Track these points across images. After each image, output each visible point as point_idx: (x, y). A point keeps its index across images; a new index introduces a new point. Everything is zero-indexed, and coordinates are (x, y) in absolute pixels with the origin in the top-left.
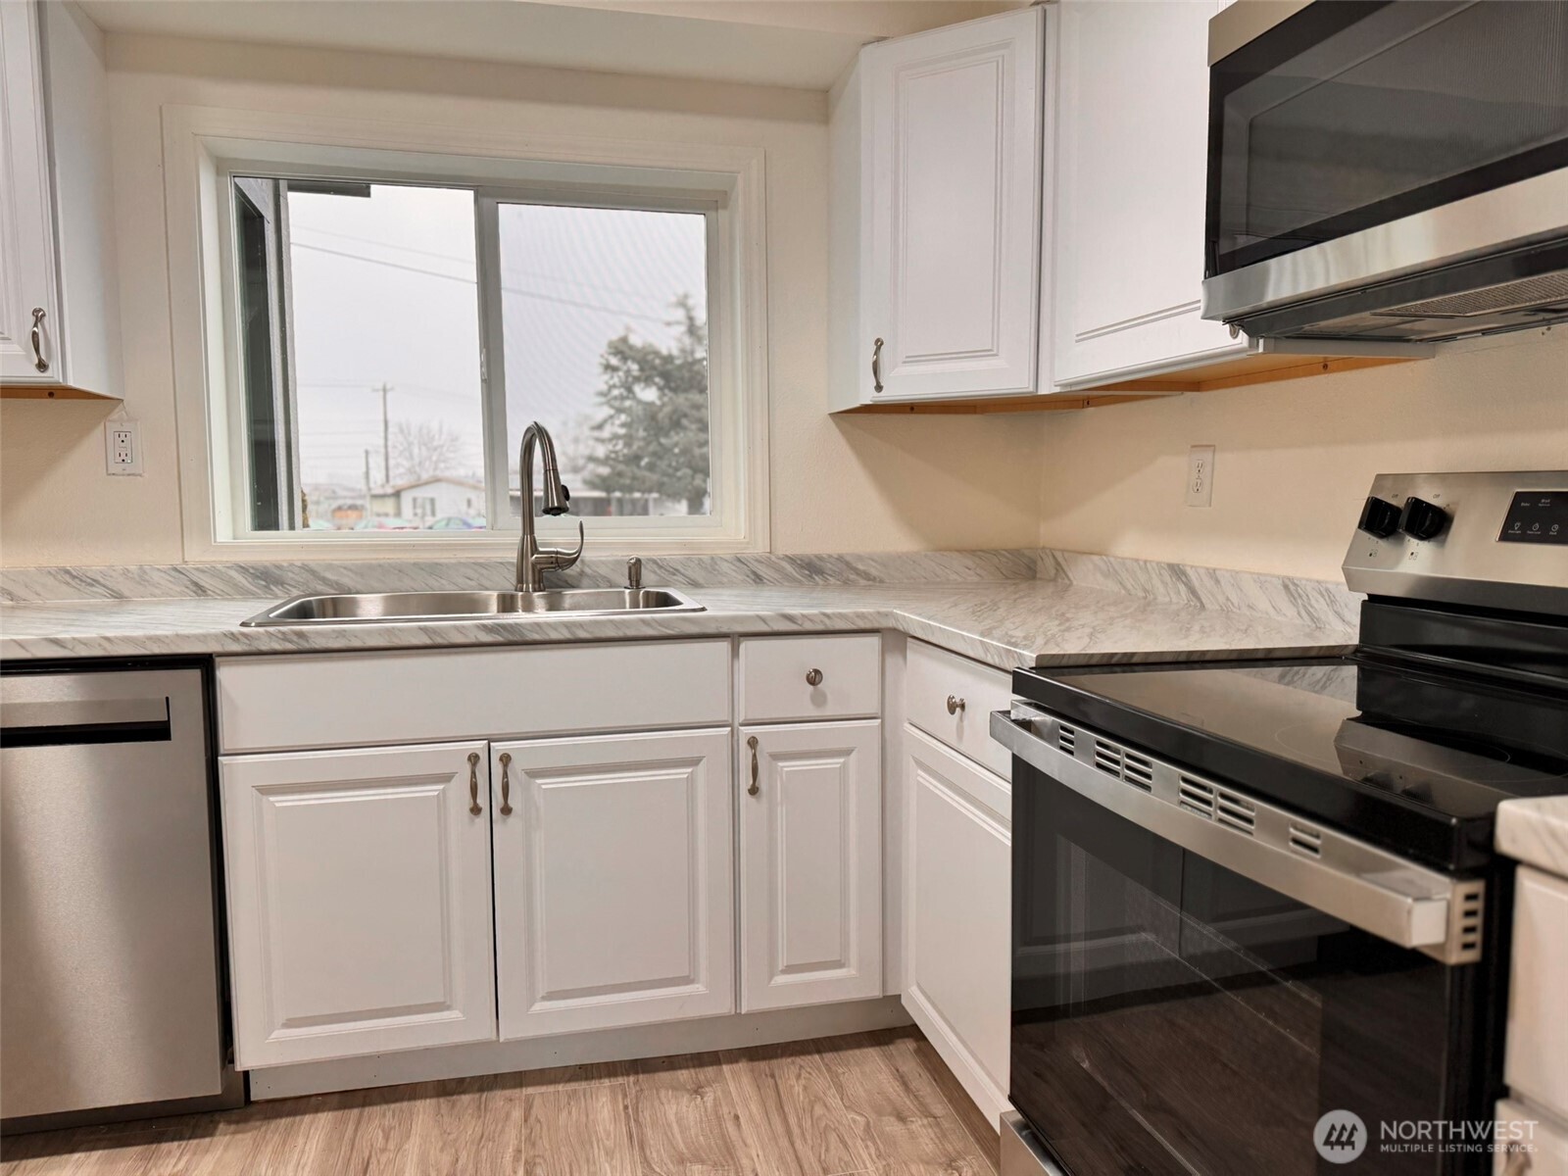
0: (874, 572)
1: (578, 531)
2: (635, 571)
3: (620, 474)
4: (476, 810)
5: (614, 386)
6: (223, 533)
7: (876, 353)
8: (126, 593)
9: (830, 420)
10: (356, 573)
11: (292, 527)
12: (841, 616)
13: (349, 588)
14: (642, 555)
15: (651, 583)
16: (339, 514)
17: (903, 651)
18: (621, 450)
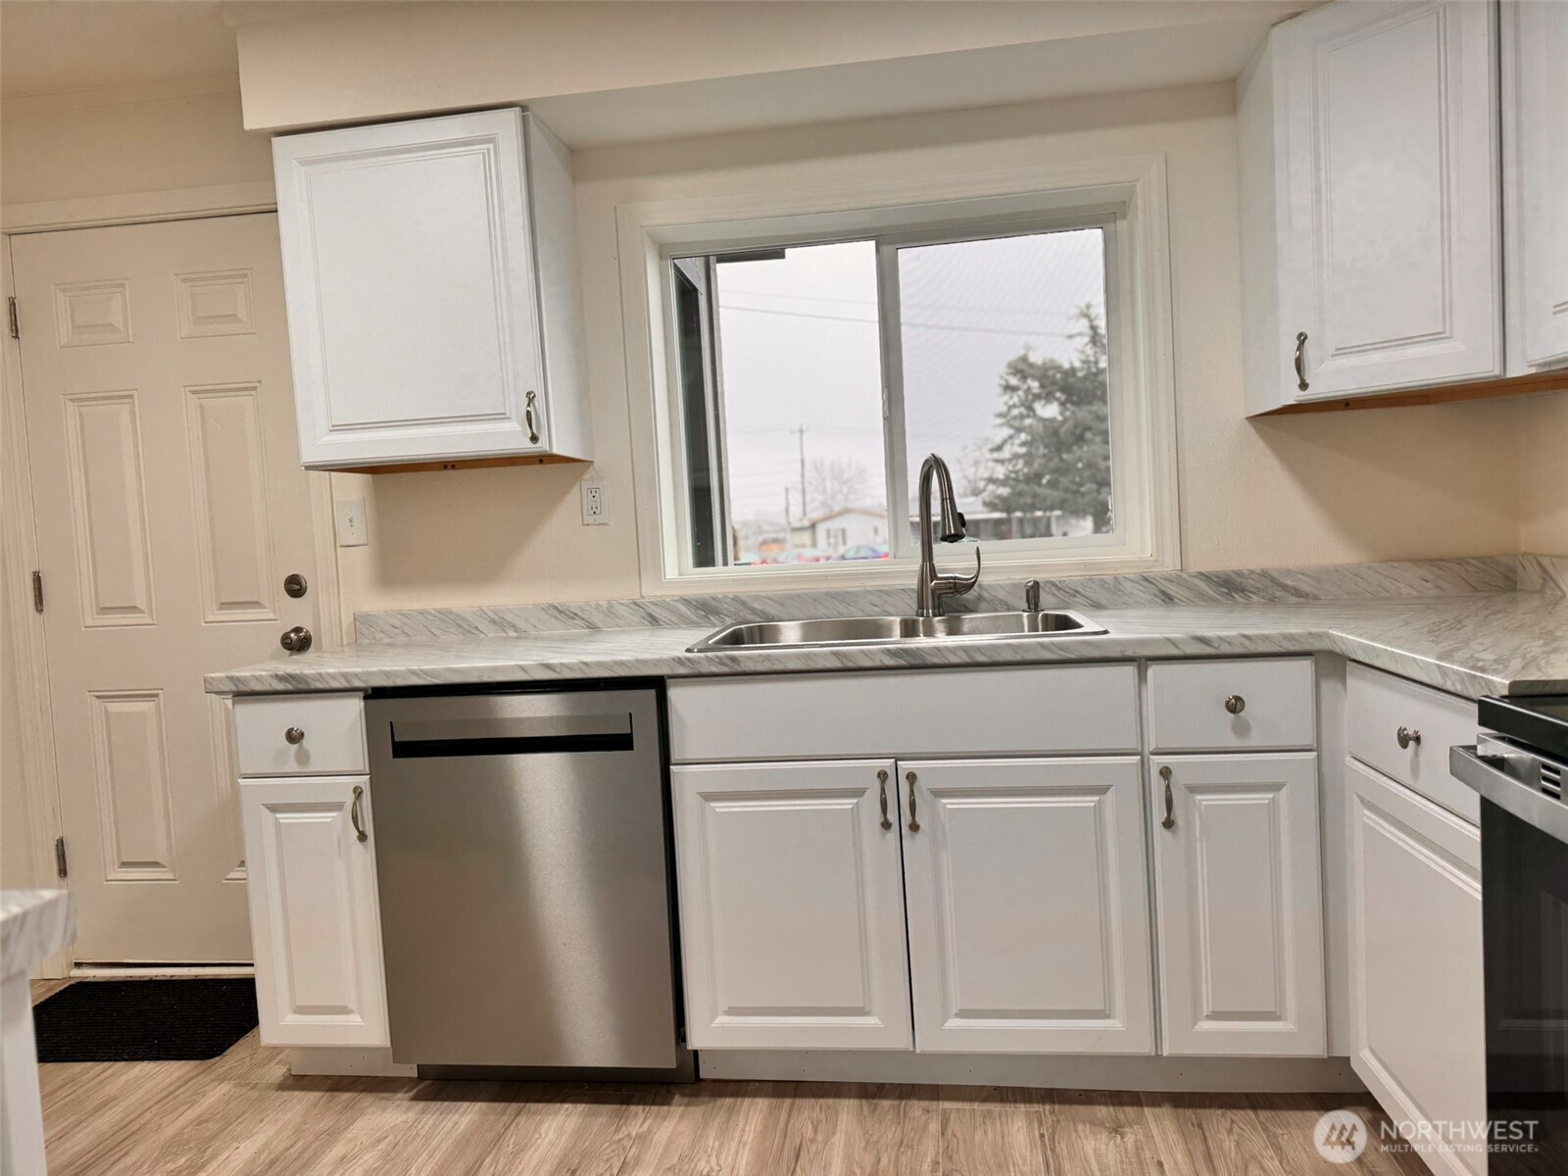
0: (1305, 588)
1: (975, 556)
2: (1033, 594)
3: (1020, 494)
4: (886, 825)
5: (1014, 406)
6: (671, 572)
7: (1299, 349)
8: (600, 624)
9: (1247, 423)
10: (778, 602)
11: (725, 564)
12: (1266, 638)
13: (773, 617)
14: (1040, 577)
15: (1050, 606)
16: (765, 547)
17: (1343, 678)
18: (1021, 470)
